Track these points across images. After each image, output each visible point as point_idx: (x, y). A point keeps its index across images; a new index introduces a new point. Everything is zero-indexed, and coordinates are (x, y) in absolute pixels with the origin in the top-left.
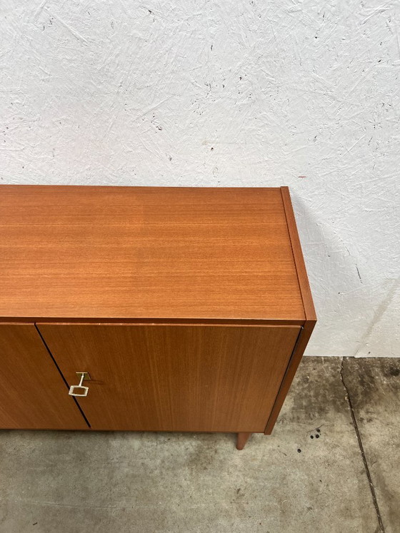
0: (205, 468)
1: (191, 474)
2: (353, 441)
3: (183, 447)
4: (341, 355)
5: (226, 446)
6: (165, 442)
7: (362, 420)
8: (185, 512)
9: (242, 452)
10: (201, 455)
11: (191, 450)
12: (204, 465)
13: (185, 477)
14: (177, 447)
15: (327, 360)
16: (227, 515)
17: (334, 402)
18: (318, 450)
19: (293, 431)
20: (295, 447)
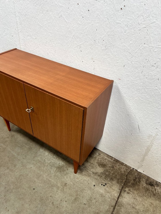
0: (61, 172)
1: (56, 171)
2: (117, 195)
3: (59, 162)
4: (132, 167)
5: (71, 170)
6: (55, 158)
7: (125, 191)
8: (47, 179)
9: (75, 174)
10: (62, 168)
11: (61, 164)
12: (61, 171)
13: (53, 170)
14: (57, 161)
15: (126, 165)
16: (58, 188)
17: (118, 179)
18: (101, 190)
19: (97, 179)
20: (94, 184)
